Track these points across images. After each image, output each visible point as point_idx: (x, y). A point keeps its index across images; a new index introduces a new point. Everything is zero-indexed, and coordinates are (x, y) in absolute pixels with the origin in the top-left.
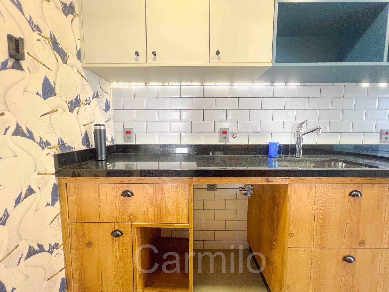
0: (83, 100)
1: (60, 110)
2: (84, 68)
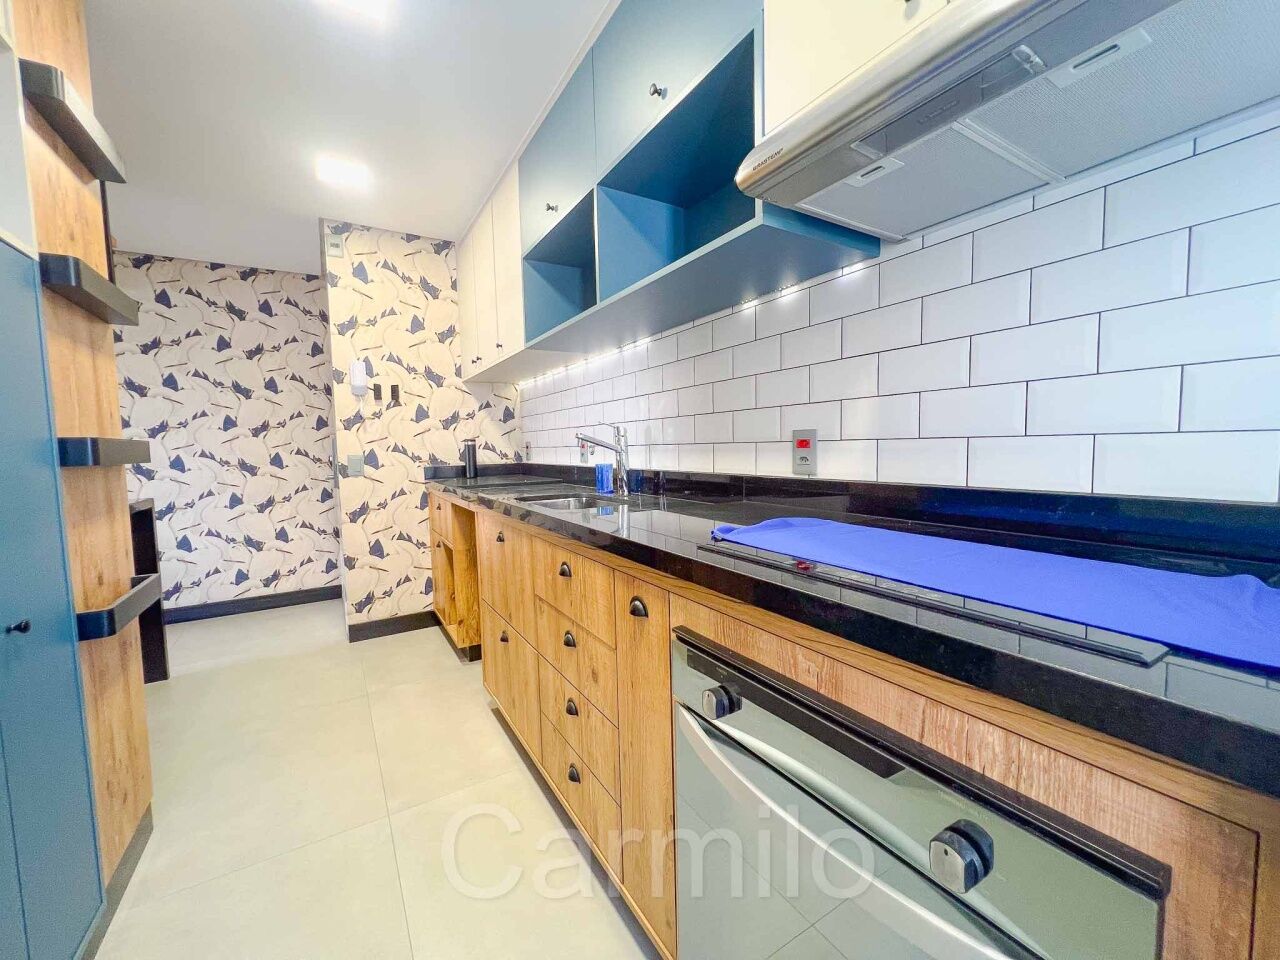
0: (463, 414)
2: (465, 382)
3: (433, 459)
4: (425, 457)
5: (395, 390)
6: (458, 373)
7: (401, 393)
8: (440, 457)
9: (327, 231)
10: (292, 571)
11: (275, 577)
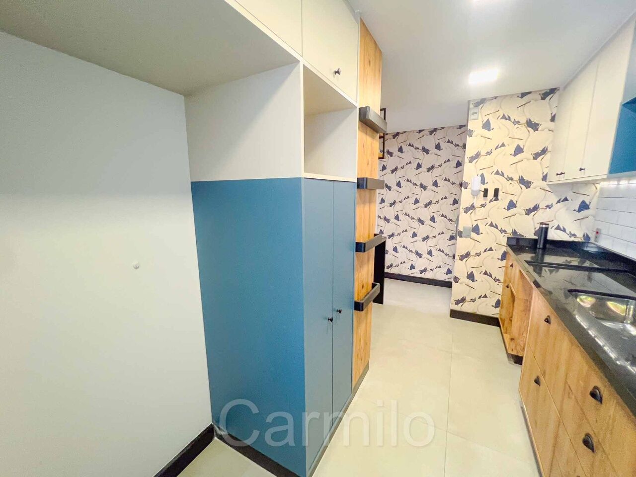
0: (542, 206)
1: (517, 215)
2: (548, 185)
3: (515, 232)
4: (509, 231)
5: (496, 192)
6: (544, 178)
7: (500, 193)
8: (519, 232)
9: (471, 106)
10: (432, 270)
11: (425, 270)
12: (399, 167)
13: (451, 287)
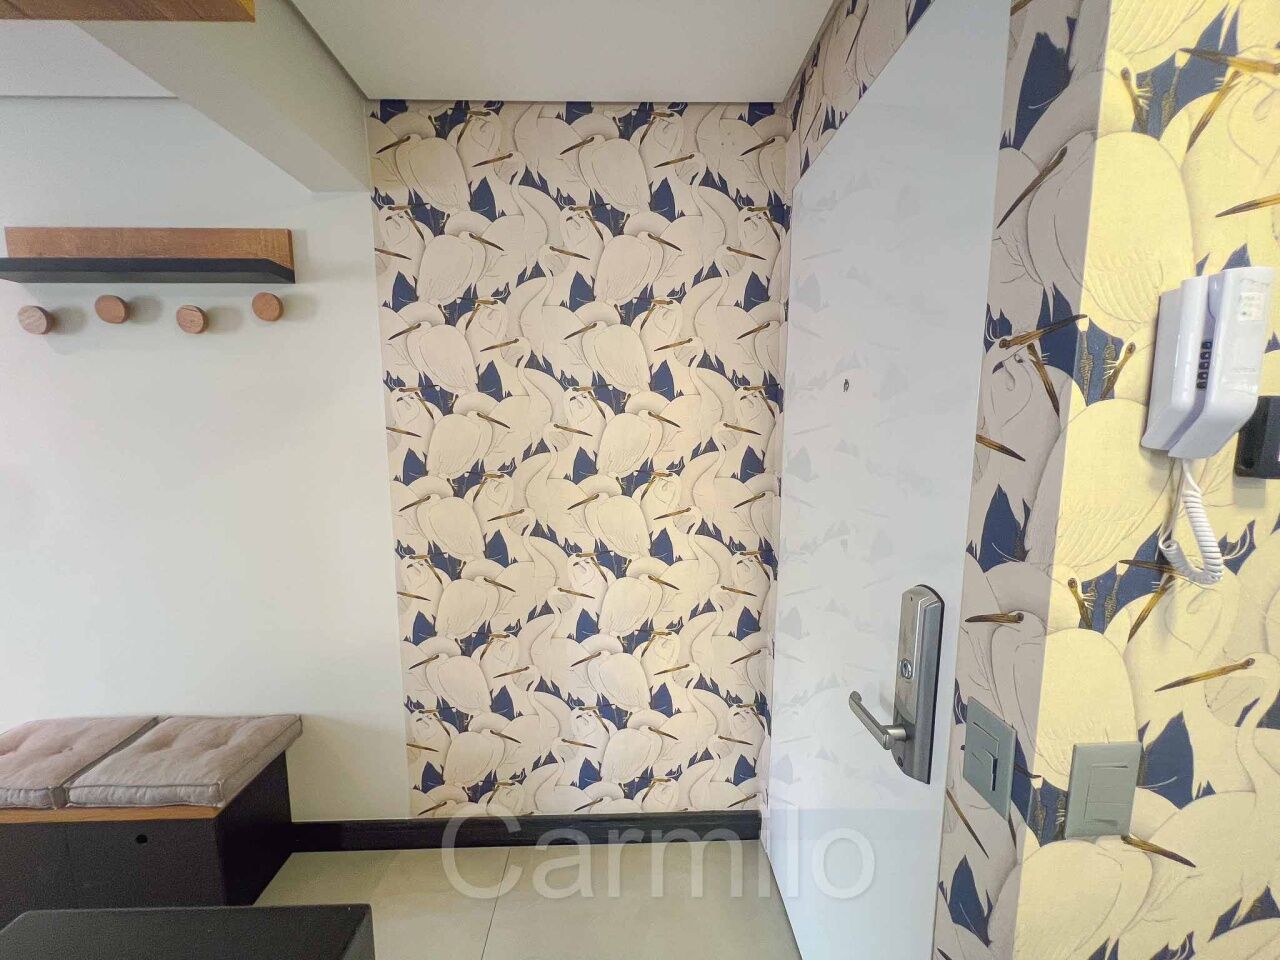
10: (675, 775)
11: (646, 779)
12: (484, 293)
13: (756, 837)
